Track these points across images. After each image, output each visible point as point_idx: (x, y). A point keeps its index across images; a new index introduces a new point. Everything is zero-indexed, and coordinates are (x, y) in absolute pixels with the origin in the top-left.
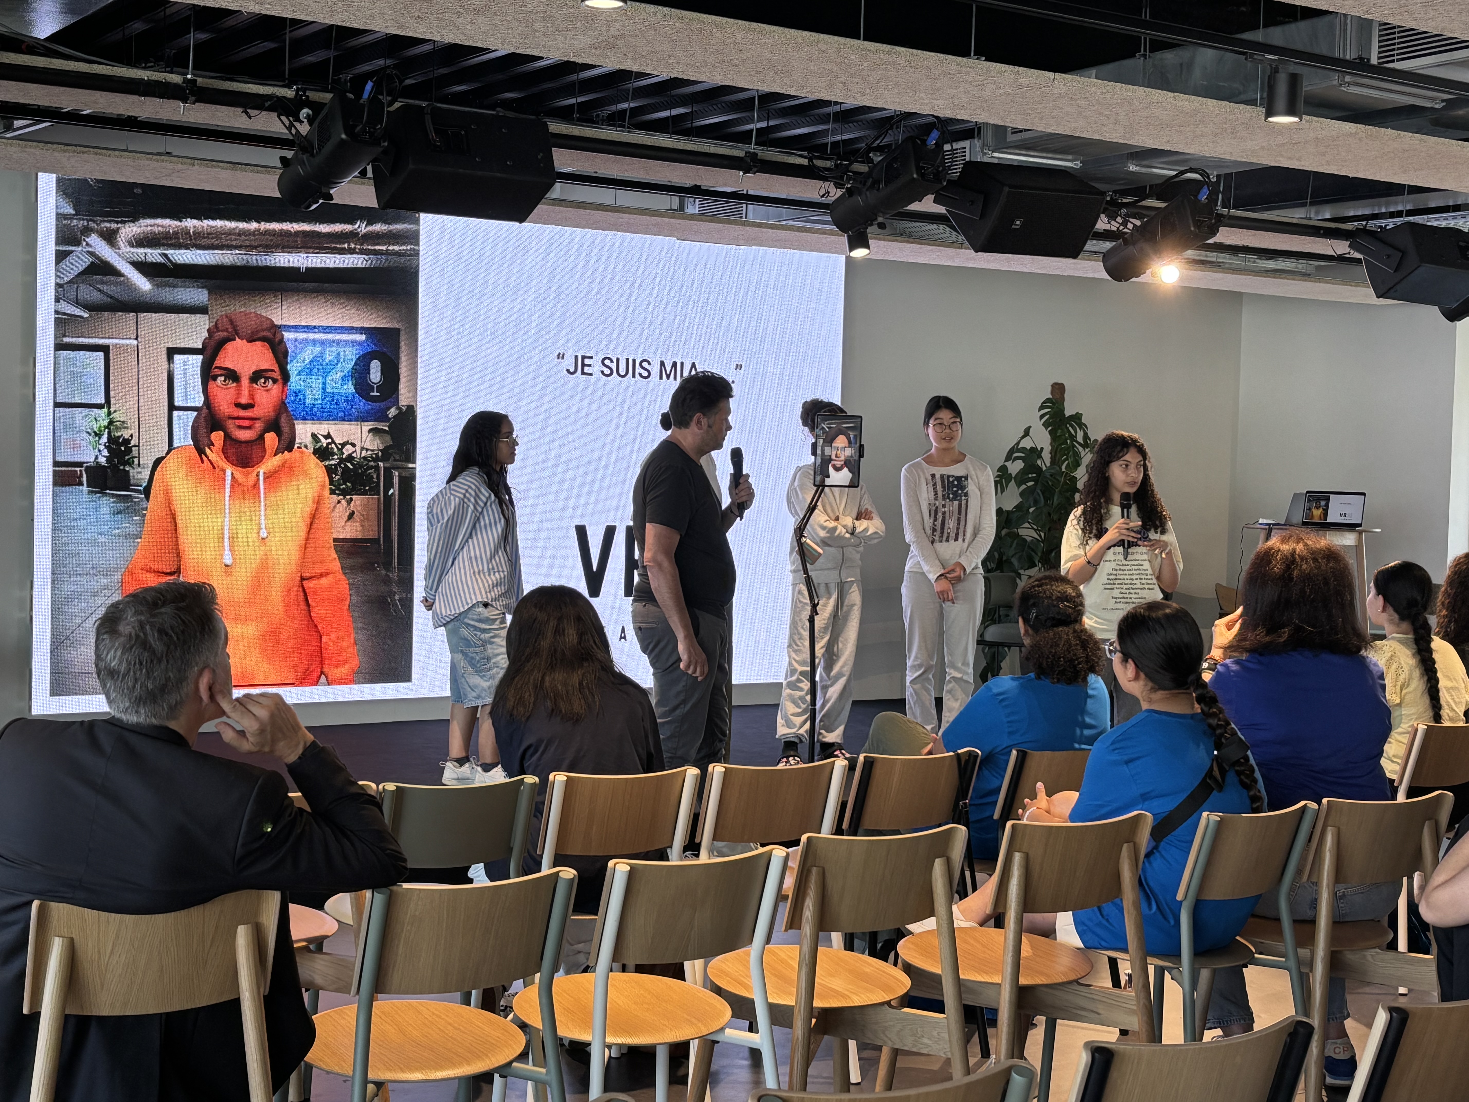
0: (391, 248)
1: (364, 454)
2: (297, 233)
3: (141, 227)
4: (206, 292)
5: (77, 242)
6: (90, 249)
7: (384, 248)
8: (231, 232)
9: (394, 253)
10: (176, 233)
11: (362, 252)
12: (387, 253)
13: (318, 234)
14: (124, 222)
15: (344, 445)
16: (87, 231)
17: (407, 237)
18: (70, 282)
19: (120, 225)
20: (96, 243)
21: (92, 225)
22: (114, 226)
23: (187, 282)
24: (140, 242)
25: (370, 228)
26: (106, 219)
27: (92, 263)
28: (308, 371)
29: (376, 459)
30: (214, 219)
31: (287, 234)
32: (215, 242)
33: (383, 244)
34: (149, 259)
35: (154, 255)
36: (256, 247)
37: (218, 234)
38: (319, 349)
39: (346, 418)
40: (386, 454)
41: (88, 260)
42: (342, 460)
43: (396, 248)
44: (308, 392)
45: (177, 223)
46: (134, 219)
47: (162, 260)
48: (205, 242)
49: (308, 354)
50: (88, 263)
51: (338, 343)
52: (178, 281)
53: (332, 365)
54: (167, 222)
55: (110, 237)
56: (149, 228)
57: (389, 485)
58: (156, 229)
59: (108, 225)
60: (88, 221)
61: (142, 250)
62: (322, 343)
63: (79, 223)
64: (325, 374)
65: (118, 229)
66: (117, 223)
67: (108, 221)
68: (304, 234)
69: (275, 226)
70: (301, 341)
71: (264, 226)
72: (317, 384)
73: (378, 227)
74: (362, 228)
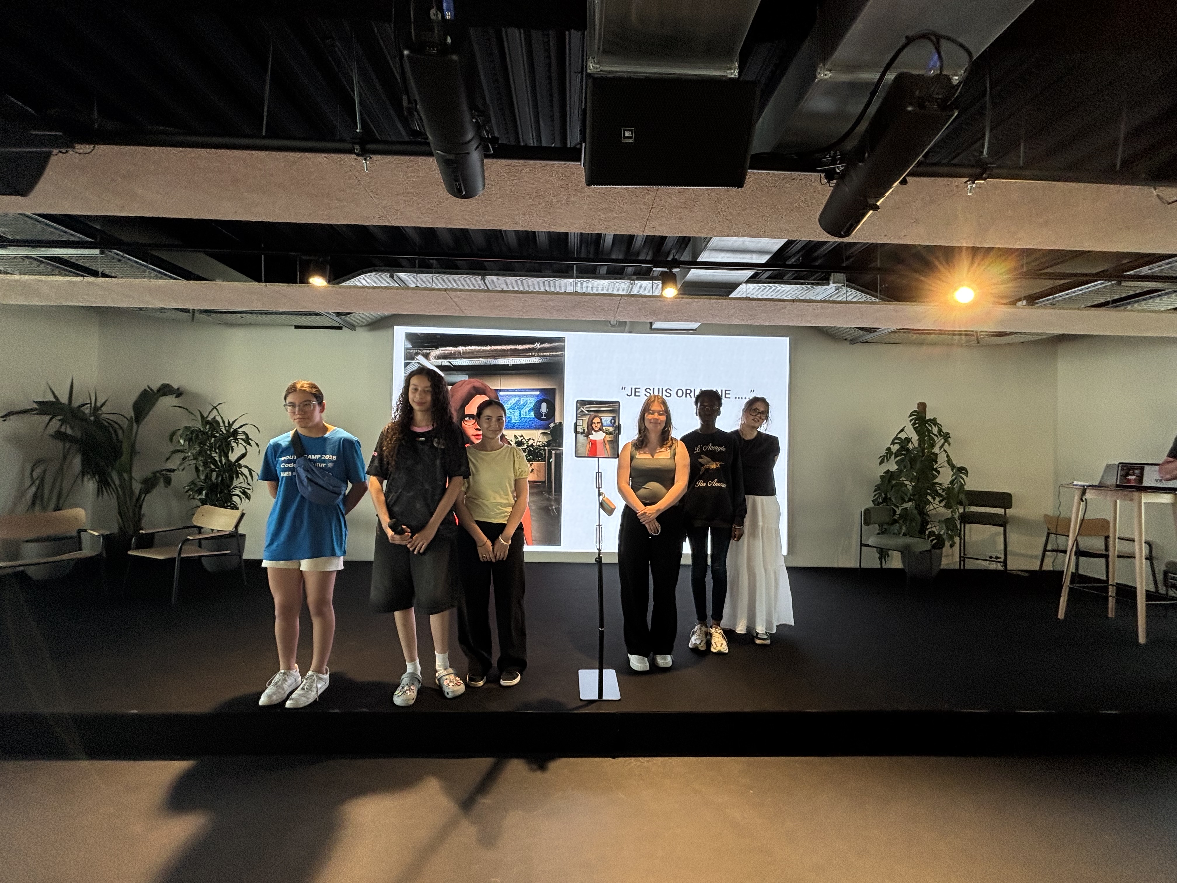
0: (551, 354)
1: (538, 443)
2: (508, 350)
3: (440, 351)
4: (467, 377)
5: (413, 359)
6: (418, 361)
7: (548, 354)
8: (478, 351)
9: (553, 356)
10: (454, 353)
11: (538, 356)
12: (549, 356)
13: (518, 350)
14: (433, 349)
15: (529, 440)
16: (417, 354)
17: (558, 348)
19: (431, 351)
20: (421, 359)
21: (419, 351)
22: (428, 351)
23: (460, 373)
24: (439, 357)
25: (542, 346)
26: (425, 348)
28: (512, 408)
29: (544, 446)
30: (471, 346)
31: (504, 350)
32: (471, 356)
33: (548, 352)
34: (443, 364)
35: (445, 362)
36: (489, 357)
37: (473, 352)
38: (517, 399)
39: (530, 428)
40: (549, 444)
42: (528, 447)
43: (554, 353)
44: (513, 417)
45: (455, 349)
46: (437, 348)
47: (448, 364)
48: (467, 356)
49: (513, 401)
51: (526, 396)
52: (455, 372)
53: (524, 405)
54: (451, 348)
55: (426, 356)
56: (443, 351)
57: (550, 457)
58: (446, 352)
60: (417, 350)
61: (440, 361)
62: (519, 396)
63: (413, 351)
64: (520, 409)
67: (426, 350)
68: (511, 350)
69: (498, 347)
70: (509, 396)
71: (493, 348)
72: (517, 414)
73: (546, 345)
74: (538, 346)
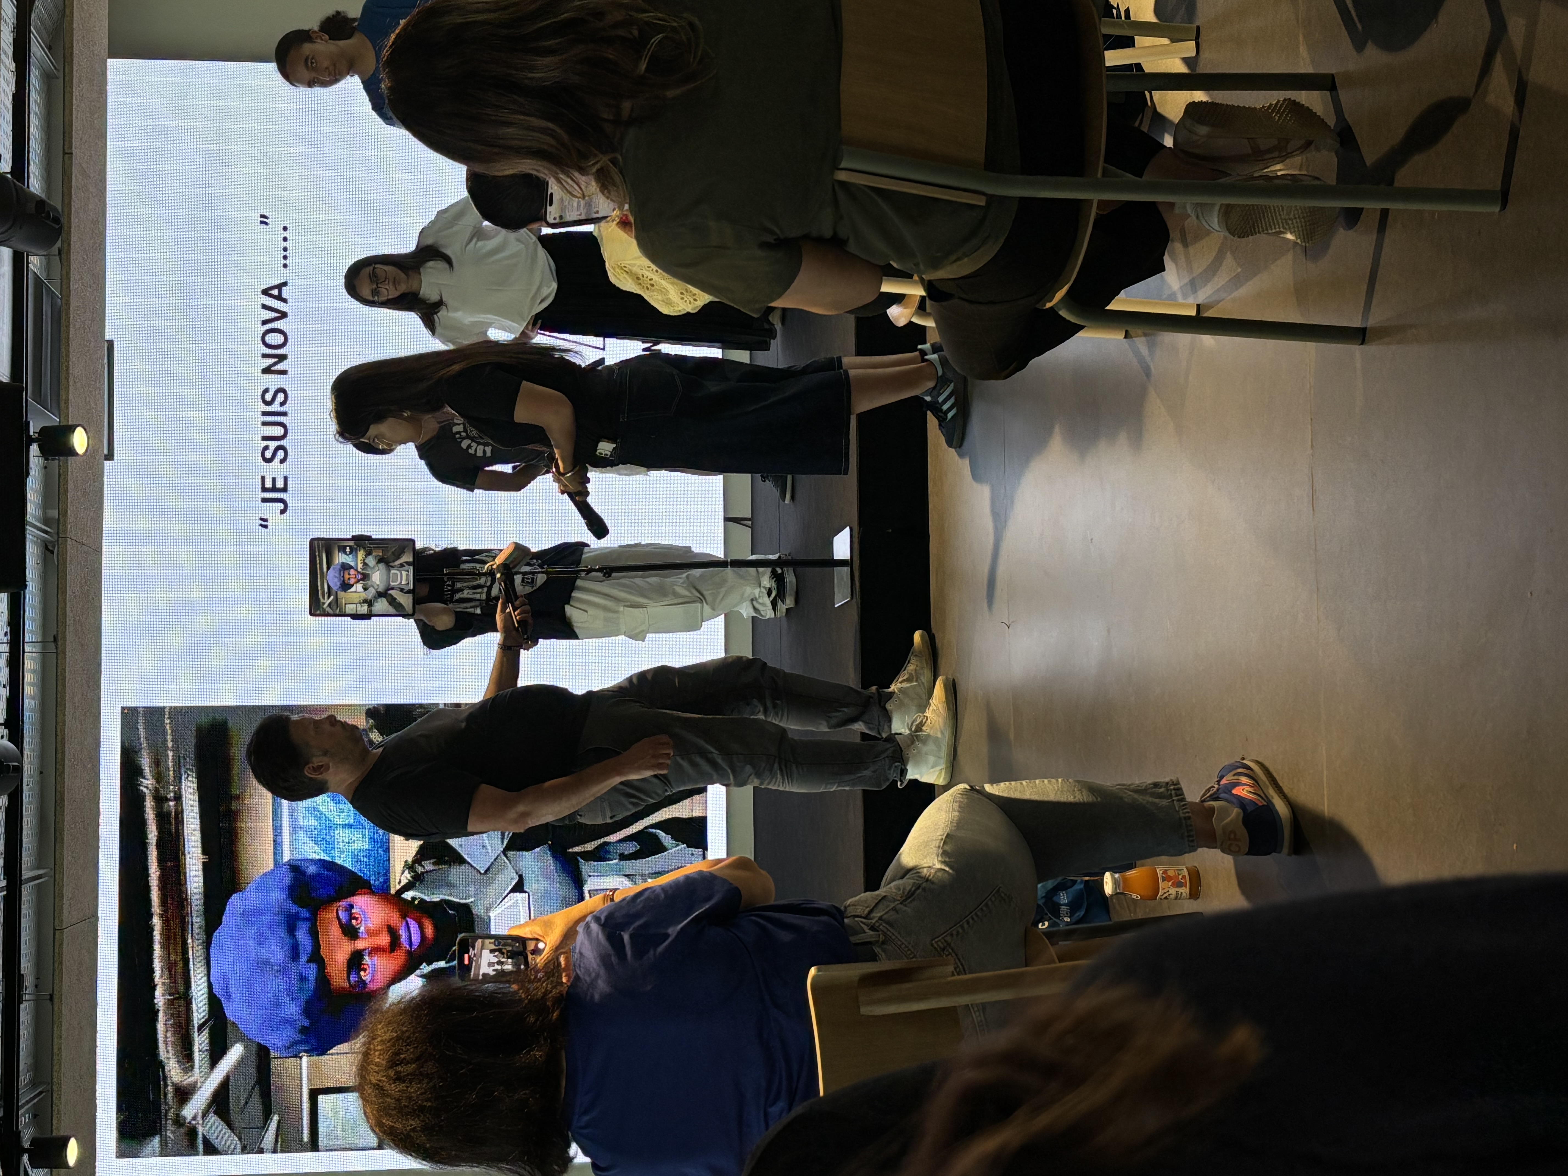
0: (170, 745)
2: (161, 867)
3: (168, 1058)
5: (193, 1131)
6: (200, 1114)
7: (170, 753)
8: (166, 948)
9: (176, 740)
10: (173, 1016)
11: (178, 780)
12: (177, 750)
13: (160, 840)
14: (165, 1078)
16: (179, 1121)
17: (154, 725)
18: (240, 1139)
19: (169, 1082)
20: (192, 1110)
21: (171, 1114)
22: (170, 1089)
24: (186, 1057)
25: (147, 773)
26: (162, 1097)
27: (215, 1113)
30: (152, 971)
31: (162, 879)
32: (180, 968)
33: (166, 756)
34: (205, 1047)
36: (182, 918)
37: (170, 965)
41: (213, 1118)
43: (169, 737)
44: (355, 846)
45: (161, 1015)
46: (159, 1066)
47: (205, 1034)
48: (181, 980)
49: (308, 847)
50: (216, 1117)
53: (320, 817)
54: (160, 1027)
55: (184, 1094)
56: (170, 1048)
58: (170, 1038)
59: (170, 1096)
60: (166, 1120)
61: (196, 1056)
63: (170, 1129)
64: (331, 826)
65: (174, 1084)
66: (166, 1085)
67: (166, 1095)
68: (161, 858)
69: (155, 896)
71: (155, 908)
72: (345, 835)
73: (145, 762)
74: (147, 784)
